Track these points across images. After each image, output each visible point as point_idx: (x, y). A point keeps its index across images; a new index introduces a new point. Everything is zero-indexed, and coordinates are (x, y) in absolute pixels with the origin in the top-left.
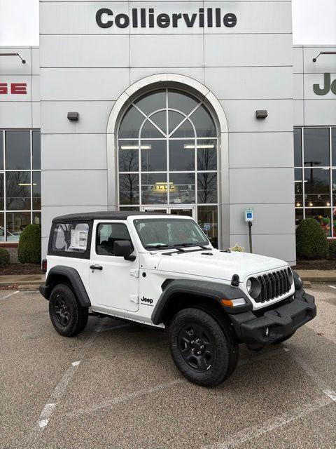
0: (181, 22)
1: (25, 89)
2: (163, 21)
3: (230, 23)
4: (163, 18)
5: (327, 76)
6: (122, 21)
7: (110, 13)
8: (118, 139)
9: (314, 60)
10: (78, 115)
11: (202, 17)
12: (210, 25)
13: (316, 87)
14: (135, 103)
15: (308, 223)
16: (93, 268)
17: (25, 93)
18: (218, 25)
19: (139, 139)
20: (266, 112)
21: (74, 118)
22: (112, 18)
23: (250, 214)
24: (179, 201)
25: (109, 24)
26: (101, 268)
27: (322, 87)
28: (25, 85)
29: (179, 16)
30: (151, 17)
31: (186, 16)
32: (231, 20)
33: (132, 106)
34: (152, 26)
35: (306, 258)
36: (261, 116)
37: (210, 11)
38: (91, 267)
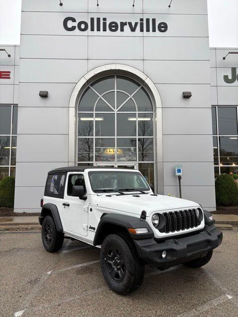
0: (127, 28)
1: (9, 75)
2: (113, 27)
3: (163, 29)
4: (114, 25)
5: (234, 70)
6: (83, 26)
7: (74, 20)
8: (78, 112)
9: (224, 58)
10: (47, 92)
11: (142, 25)
12: (148, 30)
13: (226, 78)
14: (92, 85)
15: (224, 177)
16: (64, 204)
17: (9, 78)
18: (154, 30)
19: (94, 112)
20: (190, 93)
21: (44, 95)
22: (76, 24)
23: (180, 170)
24: (124, 159)
25: (73, 28)
26: (68, 205)
27: (230, 77)
28: (9, 72)
29: (125, 24)
30: (105, 24)
31: (130, 24)
32: (163, 27)
33: (89, 88)
34: (105, 30)
35: (223, 205)
36: (187, 96)
37: (148, 20)
38: (63, 204)
